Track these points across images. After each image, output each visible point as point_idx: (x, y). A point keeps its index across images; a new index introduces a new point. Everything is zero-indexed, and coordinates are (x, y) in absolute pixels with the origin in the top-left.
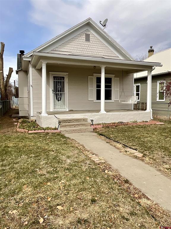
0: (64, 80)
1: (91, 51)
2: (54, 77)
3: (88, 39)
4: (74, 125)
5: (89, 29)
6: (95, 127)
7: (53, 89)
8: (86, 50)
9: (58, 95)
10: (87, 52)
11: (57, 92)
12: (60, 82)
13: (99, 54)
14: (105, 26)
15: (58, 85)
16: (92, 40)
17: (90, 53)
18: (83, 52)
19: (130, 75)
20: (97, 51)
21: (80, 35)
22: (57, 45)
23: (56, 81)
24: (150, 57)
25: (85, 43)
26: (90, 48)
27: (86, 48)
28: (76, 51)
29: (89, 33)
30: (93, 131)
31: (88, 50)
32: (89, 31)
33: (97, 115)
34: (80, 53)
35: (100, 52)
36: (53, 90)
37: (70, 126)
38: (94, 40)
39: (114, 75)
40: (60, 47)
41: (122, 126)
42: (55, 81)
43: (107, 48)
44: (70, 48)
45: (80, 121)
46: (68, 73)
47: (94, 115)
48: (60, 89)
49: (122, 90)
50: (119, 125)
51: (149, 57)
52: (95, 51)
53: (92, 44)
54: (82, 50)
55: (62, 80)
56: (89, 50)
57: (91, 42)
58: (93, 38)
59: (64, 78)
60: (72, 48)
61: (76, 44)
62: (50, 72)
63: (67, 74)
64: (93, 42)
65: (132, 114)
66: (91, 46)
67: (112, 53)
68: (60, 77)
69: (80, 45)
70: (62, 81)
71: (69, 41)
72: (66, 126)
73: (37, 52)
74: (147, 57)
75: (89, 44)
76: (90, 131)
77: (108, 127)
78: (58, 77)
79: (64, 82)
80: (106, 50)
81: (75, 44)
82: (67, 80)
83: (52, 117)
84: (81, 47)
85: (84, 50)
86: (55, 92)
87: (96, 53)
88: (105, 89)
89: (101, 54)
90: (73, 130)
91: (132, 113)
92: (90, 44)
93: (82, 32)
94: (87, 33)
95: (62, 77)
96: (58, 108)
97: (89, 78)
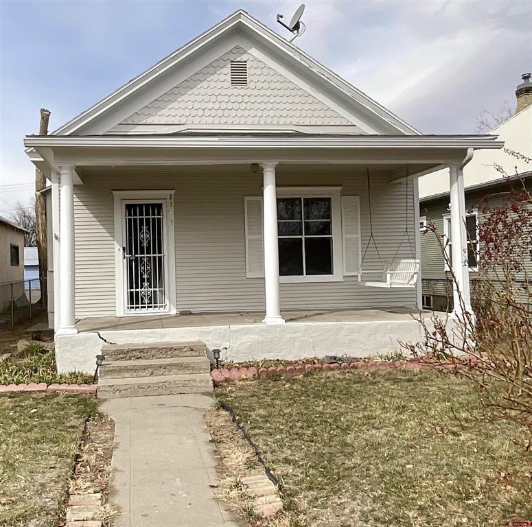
0: (159, 214)
1: (252, 113)
2: (128, 207)
3: (239, 75)
4: (150, 366)
5: (243, 44)
6: (227, 376)
7: (125, 246)
8: (233, 113)
9: (141, 263)
10: (237, 120)
11: (136, 253)
12: (148, 220)
13: (282, 121)
14: (297, 27)
15: (141, 230)
16: (256, 78)
17: (250, 120)
18: (223, 120)
19: (400, 183)
20: (272, 113)
21: (214, 67)
22: (137, 107)
23: (135, 220)
24: (523, 114)
25: (230, 92)
26: (249, 106)
27: (236, 106)
28: (199, 119)
29: (244, 57)
30: (211, 389)
31: (240, 113)
32: (245, 52)
33: (248, 332)
34: (213, 123)
35: (284, 113)
36: (124, 249)
37: (135, 369)
38: (262, 78)
39: (340, 188)
40: (147, 111)
41: (330, 374)
42: (130, 220)
43: (310, 100)
44: (180, 112)
45: (177, 352)
46: (172, 192)
47: (236, 331)
48: (149, 242)
49: (370, 239)
50: (321, 369)
51: (518, 111)
52: (266, 113)
53: (256, 92)
54: (220, 113)
55: (153, 214)
56: (246, 113)
57: (252, 85)
58: (258, 71)
59: (159, 206)
60: (187, 112)
61: (200, 98)
62: (114, 192)
63: (171, 195)
64: (259, 85)
65: (389, 327)
66: (252, 99)
67: (329, 114)
68: (147, 206)
69: (213, 99)
70: (154, 219)
71: (176, 91)
72: (119, 370)
73: (68, 136)
74: (514, 111)
75: (242, 92)
76: (204, 390)
77: (275, 377)
78: (141, 206)
79: (159, 219)
80: (307, 107)
81: (197, 98)
82: (172, 213)
83: (87, 339)
84: (217, 106)
85: (227, 113)
86: (131, 253)
87: (269, 120)
88: (279, 239)
89: (289, 120)
90: (140, 387)
91: (388, 324)
92: (249, 92)
93: (221, 58)
94: (238, 59)
95: (154, 206)
96: (140, 305)
97: (246, 203)
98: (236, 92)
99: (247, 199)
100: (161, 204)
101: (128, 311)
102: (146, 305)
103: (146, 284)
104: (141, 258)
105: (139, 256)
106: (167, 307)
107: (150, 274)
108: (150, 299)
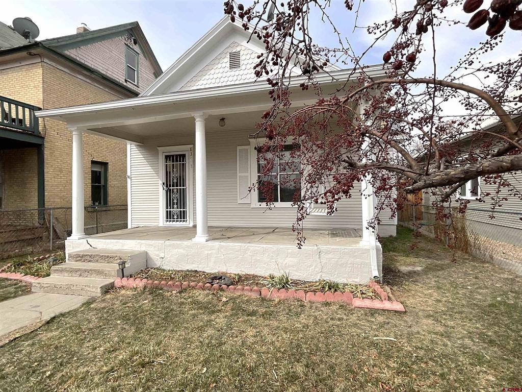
0: (183, 161)
2: (167, 157)
3: (235, 61)
4: (80, 270)
5: (238, 39)
7: (164, 182)
9: (173, 192)
11: (170, 186)
12: (177, 165)
15: (173, 171)
21: (219, 59)
25: (229, 74)
30: (99, 295)
32: (239, 45)
36: (164, 184)
42: (167, 165)
45: (112, 260)
47: (169, 246)
48: (177, 179)
53: (246, 72)
58: (248, 57)
62: (158, 148)
64: (249, 66)
66: (244, 77)
68: (177, 156)
70: (180, 164)
75: (237, 73)
78: (173, 156)
79: (183, 164)
83: (81, 244)
86: (167, 187)
90: (55, 286)
93: (223, 52)
94: (234, 51)
95: (180, 155)
96: (172, 220)
97: (238, 151)
98: (233, 73)
99: (239, 148)
100: (185, 155)
101: (165, 223)
102: (175, 220)
103: (175, 206)
104: (173, 189)
105: (171, 188)
106: (188, 221)
107: (178, 200)
108: (178, 216)
